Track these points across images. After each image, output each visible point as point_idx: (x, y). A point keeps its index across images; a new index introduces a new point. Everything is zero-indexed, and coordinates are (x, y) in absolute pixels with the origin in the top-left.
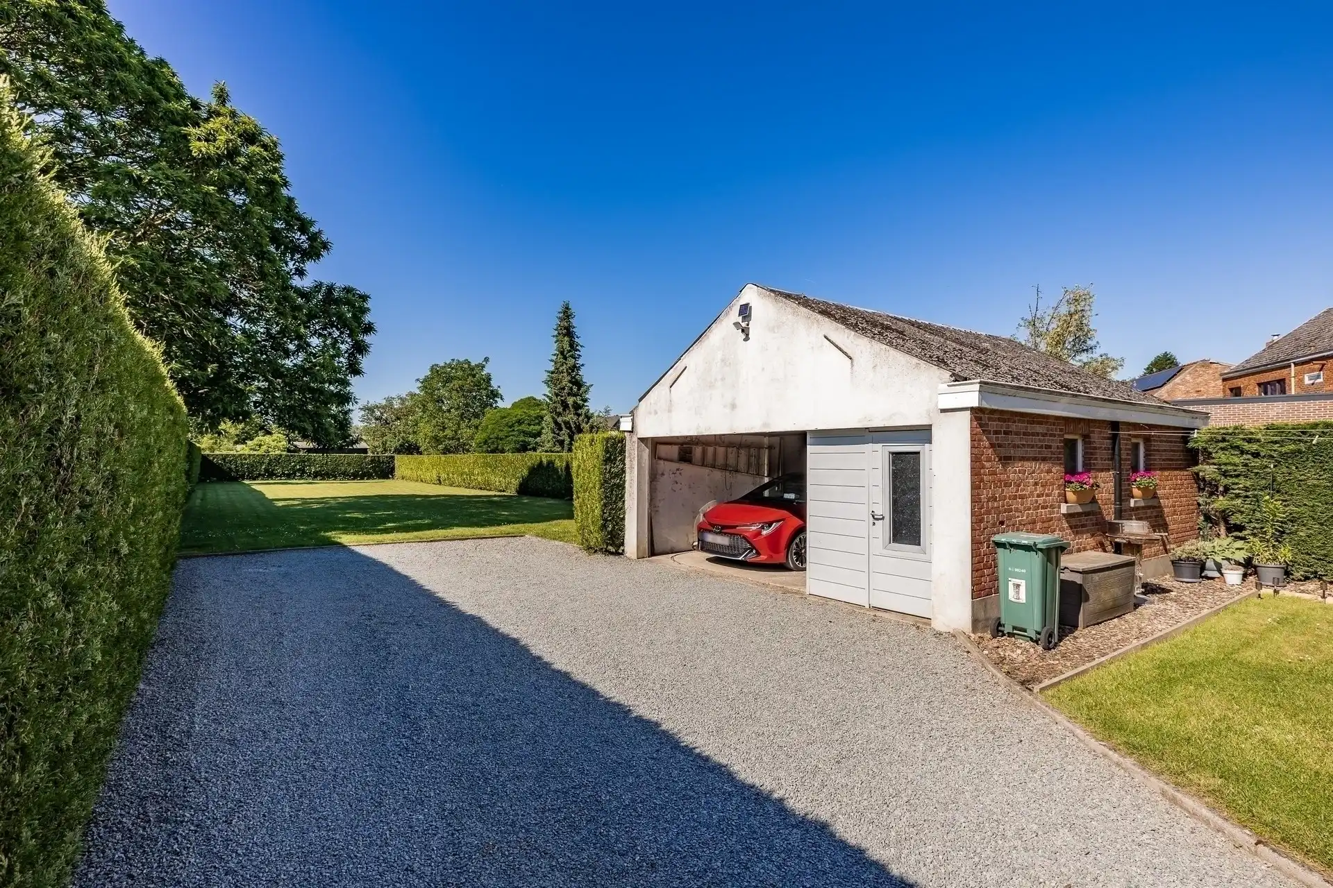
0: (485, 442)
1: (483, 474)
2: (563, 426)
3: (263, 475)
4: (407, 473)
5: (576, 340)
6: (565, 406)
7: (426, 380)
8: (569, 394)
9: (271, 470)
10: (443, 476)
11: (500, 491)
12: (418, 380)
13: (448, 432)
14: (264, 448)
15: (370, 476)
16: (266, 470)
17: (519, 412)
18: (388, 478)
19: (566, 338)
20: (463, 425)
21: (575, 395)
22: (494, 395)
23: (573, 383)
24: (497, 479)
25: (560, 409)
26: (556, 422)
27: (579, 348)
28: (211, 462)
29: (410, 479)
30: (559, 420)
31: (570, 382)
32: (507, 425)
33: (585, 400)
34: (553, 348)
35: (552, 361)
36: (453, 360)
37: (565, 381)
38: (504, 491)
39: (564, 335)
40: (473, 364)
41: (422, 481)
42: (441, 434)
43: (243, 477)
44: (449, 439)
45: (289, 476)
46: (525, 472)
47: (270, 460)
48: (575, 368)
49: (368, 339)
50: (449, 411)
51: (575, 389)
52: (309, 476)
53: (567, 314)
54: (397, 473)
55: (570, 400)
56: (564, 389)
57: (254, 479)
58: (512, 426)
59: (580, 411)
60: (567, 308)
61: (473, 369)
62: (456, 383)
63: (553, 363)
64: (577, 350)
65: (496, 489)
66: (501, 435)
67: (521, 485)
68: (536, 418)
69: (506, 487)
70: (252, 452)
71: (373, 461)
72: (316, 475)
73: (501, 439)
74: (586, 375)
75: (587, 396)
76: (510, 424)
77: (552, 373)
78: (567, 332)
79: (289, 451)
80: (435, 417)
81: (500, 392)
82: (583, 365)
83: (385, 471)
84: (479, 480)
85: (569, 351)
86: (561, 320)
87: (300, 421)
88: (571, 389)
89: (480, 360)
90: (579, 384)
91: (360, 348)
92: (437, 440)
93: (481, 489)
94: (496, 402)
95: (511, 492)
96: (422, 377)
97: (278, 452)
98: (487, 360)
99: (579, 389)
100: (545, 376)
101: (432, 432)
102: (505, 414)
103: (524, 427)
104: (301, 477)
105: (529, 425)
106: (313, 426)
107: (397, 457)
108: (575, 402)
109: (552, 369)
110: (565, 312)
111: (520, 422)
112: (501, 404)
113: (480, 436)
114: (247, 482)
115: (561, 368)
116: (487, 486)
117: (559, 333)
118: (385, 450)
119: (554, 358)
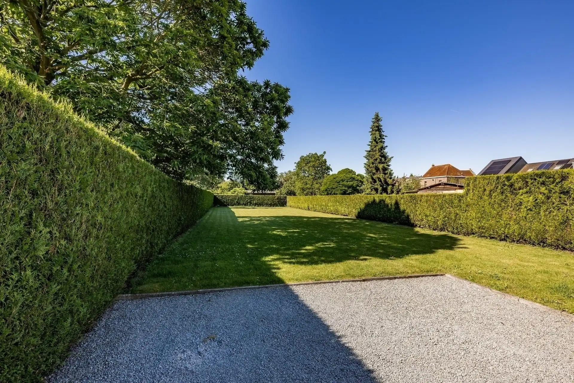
0: (326, 190)
1: (334, 206)
2: (377, 180)
3: (236, 204)
4: (293, 204)
5: (383, 133)
6: (377, 169)
7: (298, 163)
8: (379, 163)
9: (239, 202)
10: (311, 206)
11: (345, 215)
12: (295, 163)
13: (308, 186)
14: (236, 192)
15: (277, 206)
16: (237, 202)
17: (342, 175)
18: (284, 206)
19: (377, 132)
20: (315, 183)
21: (384, 163)
22: (328, 168)
23: (382, 157)
24: (343, 209)
25: (374, 171)
26: (373, 179)
27: (384, 137)
28: (217, 198)
29: (294, 207)
30: (375, 177)
31: (380, 156)
32: (336, 182)
33: (389, 166)
34: (369, 138)
35: (369, 145)
36: (310, 154)
37: (377, 156)
38: (347, 216)
39: (376, 131)
40: (319, 155)
41: (299, 208)
42: (305, 187)
43: (228, 205)
44: (309, 189)
45: (245, 205)
46: (362, 206)
47: (239, 198)
48: (382, 148)
49: (287, 119)
50: (308, 177)
51: (383, 159)
52: (253, 205)
53: (377, 119)
54: (288, 204)
55: (381, 166)
56: (376, 160)
57: (233, 206)
58: (340, 182)
59: (386, 172)
60: (378, 116)
61: (318, 157)
62: (312, 164)
63: (370, 147)
64: (384, 139)
65: (342, 215)
66: (334, 187)
67: (359, 213)
68: (351, 178)
69: (349, 214)
70: (232, 194)
71: (278, 199)
72: (256, 204)
73: (334, 189)
74: (388, 151)
75: (389, 164)
76: (338, 181)
77: (370, 151)
78: (377, 129)
79: (245, 194)
80: (302, 180)
81: (331, 167)
82: (387, 146)
83: (282, 203)
84: (332, 209)
85: (379, 139)
86: (374, 122)
87: (249, 170)
88: (381, 160)
89: (322, 153)
90: (384, 156)
91: (283, 126)
92: (303, 190)
93: (332, 214)
94: (329, 172)
95: (353, 216)
96: (297, 162)
97: (241, 195)
98: (325, 153)
99: (385, 160)
100: (365, 154)
101: (302, 186)
102: (334, 177)
103: (345, 183)
104: (250, 205)
105: (347, 182)
106: (256, 175)
107: (288, 197)
108: (384, 167)
109: (369, 149)
110: (376, 118)
111: (343, 181)
112: (331, 173)
113: (322, 188)
114: (230, 207)
115: (375, 149)
116: (337, 212)
117: (373, 130)
118: (281, 194)
119: (370, 144)
